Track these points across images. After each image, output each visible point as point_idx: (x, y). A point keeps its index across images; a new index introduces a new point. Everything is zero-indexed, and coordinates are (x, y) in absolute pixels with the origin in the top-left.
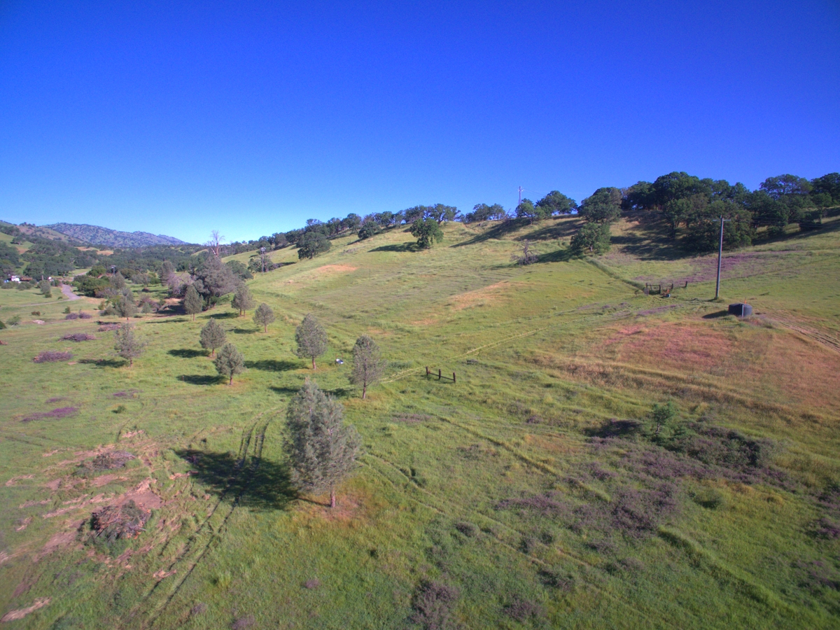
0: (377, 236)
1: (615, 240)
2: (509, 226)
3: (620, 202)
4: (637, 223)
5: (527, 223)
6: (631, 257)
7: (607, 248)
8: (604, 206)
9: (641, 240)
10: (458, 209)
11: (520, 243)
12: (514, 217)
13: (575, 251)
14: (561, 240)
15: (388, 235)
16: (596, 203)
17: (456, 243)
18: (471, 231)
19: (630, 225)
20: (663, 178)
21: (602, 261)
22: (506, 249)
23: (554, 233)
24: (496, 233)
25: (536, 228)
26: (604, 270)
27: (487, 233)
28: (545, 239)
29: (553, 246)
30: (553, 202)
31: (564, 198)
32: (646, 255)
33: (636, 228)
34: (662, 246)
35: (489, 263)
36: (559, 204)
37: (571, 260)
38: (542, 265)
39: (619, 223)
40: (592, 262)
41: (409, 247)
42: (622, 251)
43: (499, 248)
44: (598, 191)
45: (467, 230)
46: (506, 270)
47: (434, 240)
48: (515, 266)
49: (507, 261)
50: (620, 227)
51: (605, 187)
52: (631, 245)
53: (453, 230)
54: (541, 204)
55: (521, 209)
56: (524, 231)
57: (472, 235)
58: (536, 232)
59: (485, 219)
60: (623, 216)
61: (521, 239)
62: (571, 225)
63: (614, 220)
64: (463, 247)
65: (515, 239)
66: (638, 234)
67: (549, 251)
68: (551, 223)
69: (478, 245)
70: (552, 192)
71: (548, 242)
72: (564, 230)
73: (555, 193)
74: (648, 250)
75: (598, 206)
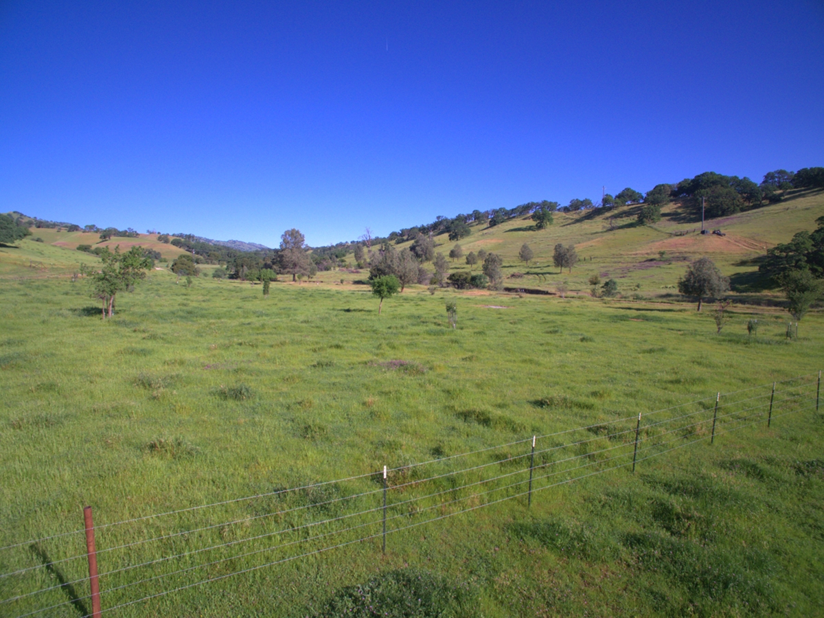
0: (503, 224)
1: (664, 215)
2: (597, 212)
3: (669, 193)
4: (679, 205)
5: (610, 209)
6: (672, 223)
7: (659, 219)
8: (659, 196)
9: (680, 214)
10: (559, 203)
11: (606, 221)
12: (601, 207)
13: (640, 222)
14: (632, 217)
15: (510, 222)
16: (654, 194)
17: (562, 225)
18: (571, 217)
19: (675, 206)
20: (698, 176)
21: (655, 226)
22: (598, 224)
23: (627, 214)
24: (589, 217)
25: (616, 212)
26: (656, 230)
27: (583, 218)
28: (622, 217)
29: (627, 220)
30: (627, 195)
31: (634, 192)
32: (682, 221)
33: (679, 207)
34: (692, 216)
35: (589, 232)
36: (631, 196)
37: (638, 227)
38: (621, 230)
39: (669, 206)
40: (650, 227)
41: (530, 228)
42: (669, 220)
43: (593, 224)
44: (657, 187)
45: (567, 216)
46: (600, 234)
47: (548, 223)
48: (605, 232)
49: (600, 230)
50: (669, 208)
51: (661, 183)
52: (674, 217)
53: (557, 216)
54: (619, 197)
55: (605, 201)
56: (608, 214)
57: (572, 219)
58: (616, 214)
59: (578, 209)
60: (671, 201)
61: (607, 219)
62: (639, 209)
63: (666, 204)
64: (568, 226)
65: (604, 219)
66: (679, 211)
67: (625, 223)
68: (625, 208)
69: (578, 225)
70: (626, 189)
71: (624, 219)
72: (634, 211)
73: (627, 189)
74: (684, 219)
75: (656, 197)
